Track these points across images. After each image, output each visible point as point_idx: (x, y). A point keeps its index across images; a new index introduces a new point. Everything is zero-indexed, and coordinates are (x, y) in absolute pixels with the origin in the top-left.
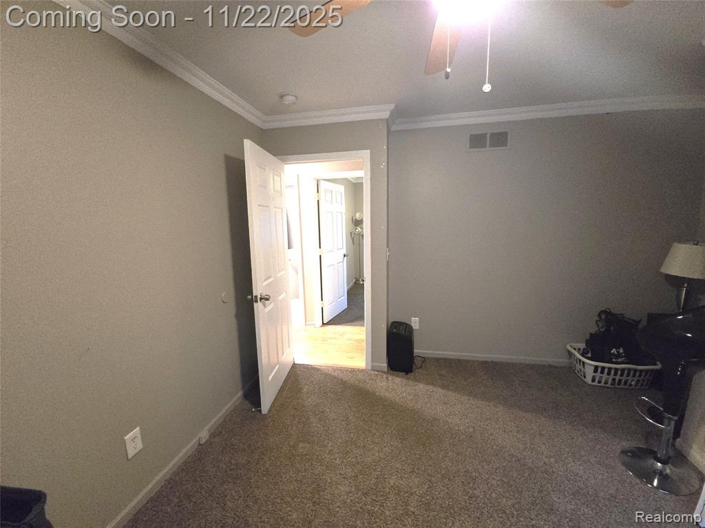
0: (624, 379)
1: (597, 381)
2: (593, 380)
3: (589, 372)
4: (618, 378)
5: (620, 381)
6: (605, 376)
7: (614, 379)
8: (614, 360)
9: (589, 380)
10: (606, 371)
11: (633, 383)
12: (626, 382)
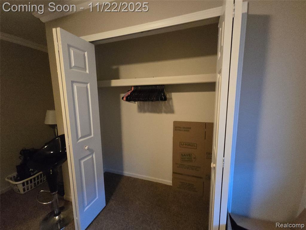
0: (39, 180)
1: (26, 190)
2: (24, 190)
3: (21, 188)
4: (36, 182)
5: (38, 182)
6: (29, 184)
7: (35, 184)
8: (32, 174)
9: (22, 192)
10: (29, 182)
11: (45, 179)
12: (41, 181)
